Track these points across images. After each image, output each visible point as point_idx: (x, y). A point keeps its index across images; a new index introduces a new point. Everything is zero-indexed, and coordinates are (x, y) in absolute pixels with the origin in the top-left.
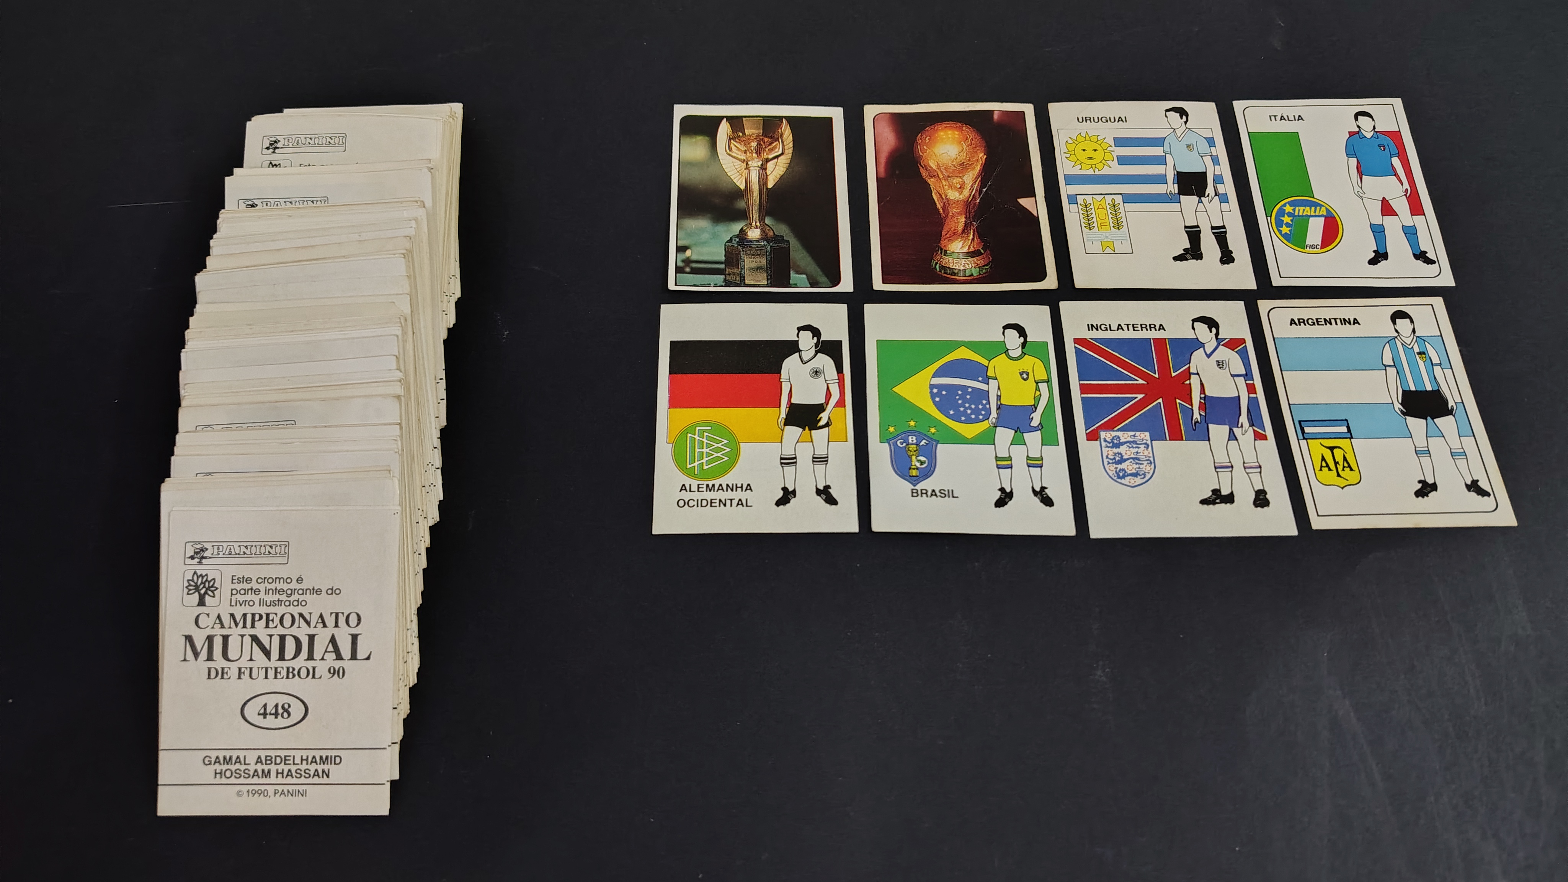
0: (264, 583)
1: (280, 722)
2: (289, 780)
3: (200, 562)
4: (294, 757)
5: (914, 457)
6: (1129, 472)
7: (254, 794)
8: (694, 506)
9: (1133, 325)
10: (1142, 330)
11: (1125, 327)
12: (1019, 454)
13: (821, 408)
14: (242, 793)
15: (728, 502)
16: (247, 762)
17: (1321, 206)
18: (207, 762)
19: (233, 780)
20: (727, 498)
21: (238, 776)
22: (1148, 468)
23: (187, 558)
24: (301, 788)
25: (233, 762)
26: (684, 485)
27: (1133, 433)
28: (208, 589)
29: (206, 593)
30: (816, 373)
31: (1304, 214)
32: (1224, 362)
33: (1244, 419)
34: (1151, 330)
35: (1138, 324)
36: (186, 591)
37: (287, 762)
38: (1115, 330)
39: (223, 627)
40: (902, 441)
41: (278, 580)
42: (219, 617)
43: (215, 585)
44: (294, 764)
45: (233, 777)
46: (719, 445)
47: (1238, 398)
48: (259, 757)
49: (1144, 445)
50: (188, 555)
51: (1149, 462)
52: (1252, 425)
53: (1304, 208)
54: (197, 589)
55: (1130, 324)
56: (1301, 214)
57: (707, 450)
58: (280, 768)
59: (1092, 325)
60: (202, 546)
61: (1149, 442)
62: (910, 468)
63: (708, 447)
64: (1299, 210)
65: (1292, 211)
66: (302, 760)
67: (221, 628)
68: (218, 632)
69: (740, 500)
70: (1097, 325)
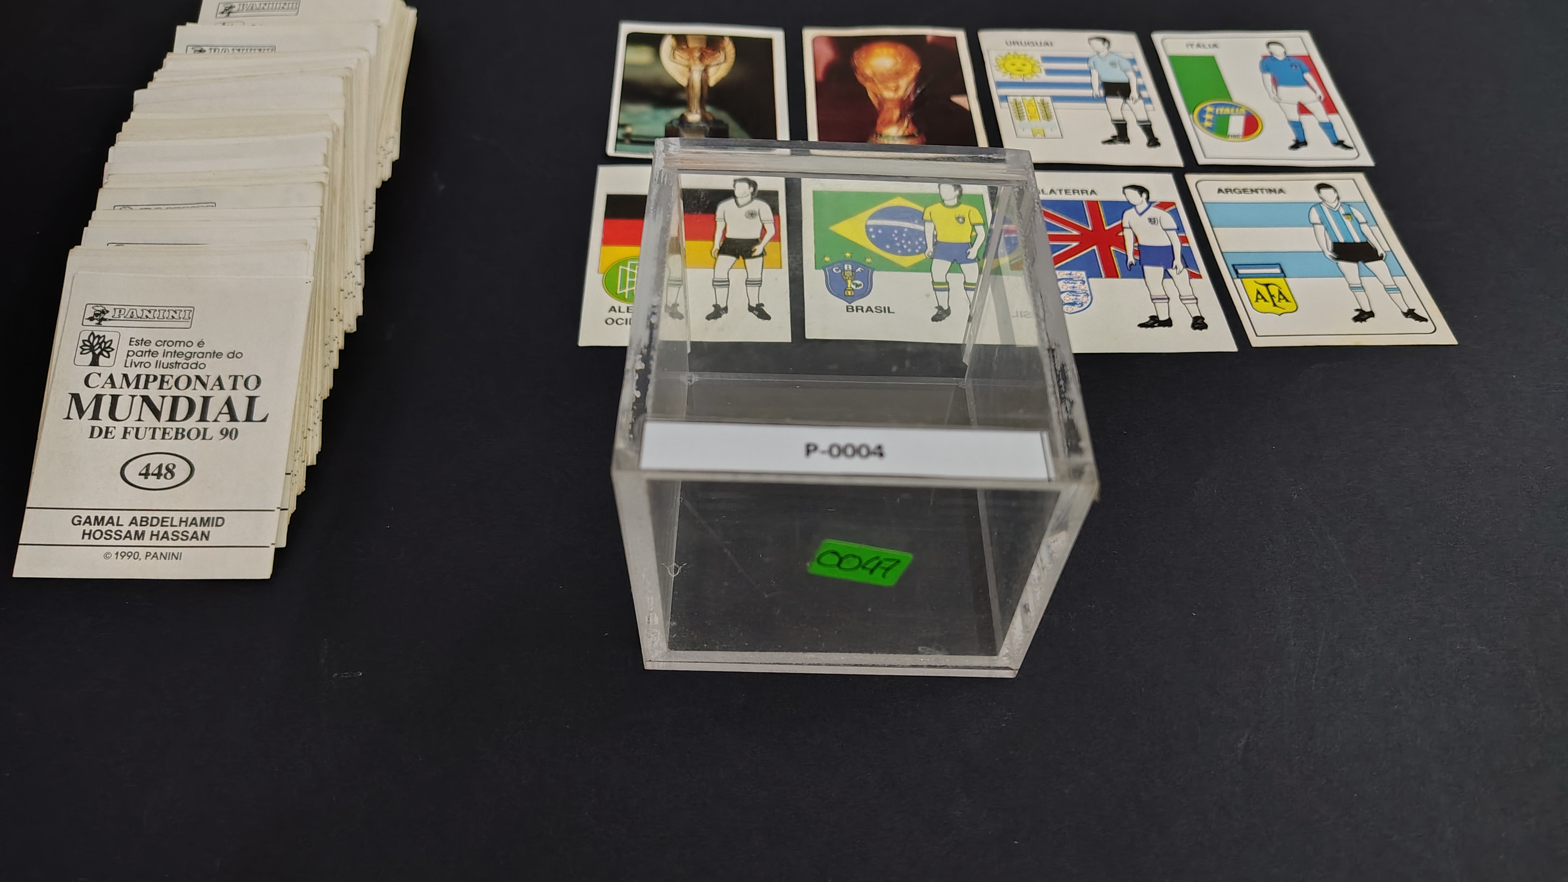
0: (164, 346)
1: (163, 483)
2: (165, 542)
3: (99, 324)
4: (172, 518)
5: (849, 282)
6: (1066, 302)
7: (123, 557)
9: (1064, 190)
10: (1074, 194)
11: (1057, 192)
13: (756, 242)
14: (110, 556)
16: (120, 523)
17: (1240, 107)
18: (76, 522)
19: (102, 542)
21: (108, 537)
22: (1085, 299)
23: (86, 319)
24: (175, 551)
25: (105, 522)
26: (613, 307)
28: (102, 350)
29: (101, 353)
30: (752, 215)
31: (1225, 113)
32: (1156, 219)
33: (1178, 261)
34: (1083, 194)
35: (1070, 190)
36: (80, 350)
37: (164, 524)
39: (113, 386)
40: (837, 268)
41: (178, 343)
42: (111, 377)
43: (112, 346)
44: (172, 526)
45: (103, 538)
47: (1171, 248)
48: (134, 518)
50: (87, 316)
51: (1085, 294)
52: (1186, 266)
53: (1224, 109)
54: (92, 349)
56: (1222, 113)
58: (155, 530)
60: (103, 308)
61: (1085, 279)
62: (845, 290)
64: (1220, 110)
65: (1214, 111)
66: (181, 521)
67: (112, 387)
68: (108, 391)
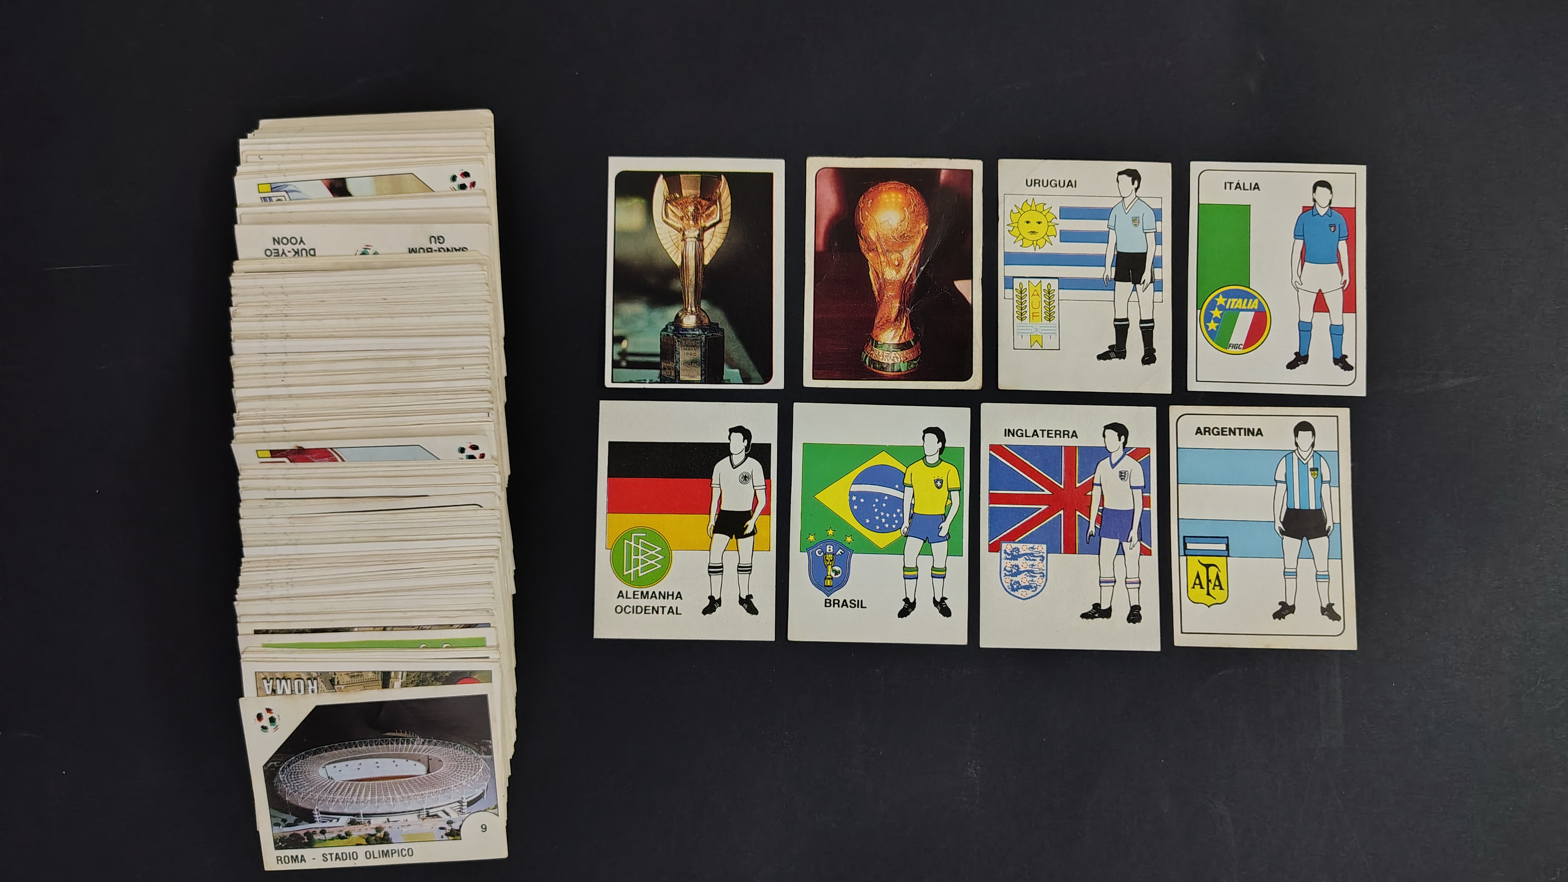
5: (830, 567)
6: (1023, 584)
8: (630, 612)
9: (1048, 431)
10: (1056, 437)
11: (1040, 433)
12: (925, 565)
13: (748, 515)
15: (660, 610)
17: (1254, 297)
20: (659, 606)
22: (1040, 581)
26: (621, 592)
27: (1031, 545)
30: (745, 478)
31: (1235, 307)
32: (1127, 473)
33: (1134, 533)
34: (1064, 437)
35: (1052, 430)
38: (1030, 437)
40: (820, 550)
46: (653, 552)
47: (1132, 511)
49: (1040, 558)
51: (1042, 575)
52: (1140, 539)
53: (1236, 300)
55: (1045, 430)
56: (1232, 307)
57: (642, 557)
59: (1009, 430)
61: (1045, 555)
62: (826, 578)
63: (644, 553)
64: (1231, 302)
65: (1224, 304)
69: (671, 608)
70: (1014, 430)
